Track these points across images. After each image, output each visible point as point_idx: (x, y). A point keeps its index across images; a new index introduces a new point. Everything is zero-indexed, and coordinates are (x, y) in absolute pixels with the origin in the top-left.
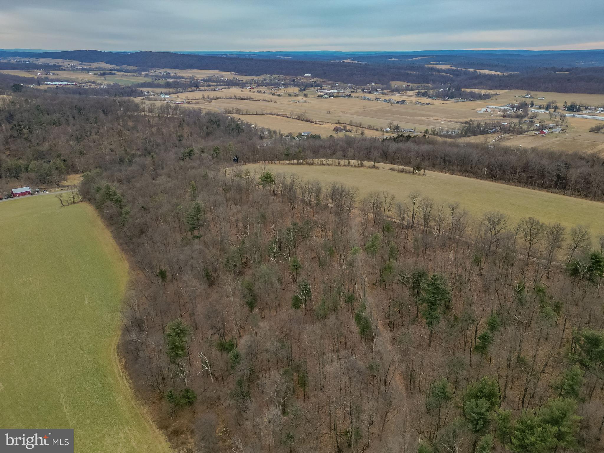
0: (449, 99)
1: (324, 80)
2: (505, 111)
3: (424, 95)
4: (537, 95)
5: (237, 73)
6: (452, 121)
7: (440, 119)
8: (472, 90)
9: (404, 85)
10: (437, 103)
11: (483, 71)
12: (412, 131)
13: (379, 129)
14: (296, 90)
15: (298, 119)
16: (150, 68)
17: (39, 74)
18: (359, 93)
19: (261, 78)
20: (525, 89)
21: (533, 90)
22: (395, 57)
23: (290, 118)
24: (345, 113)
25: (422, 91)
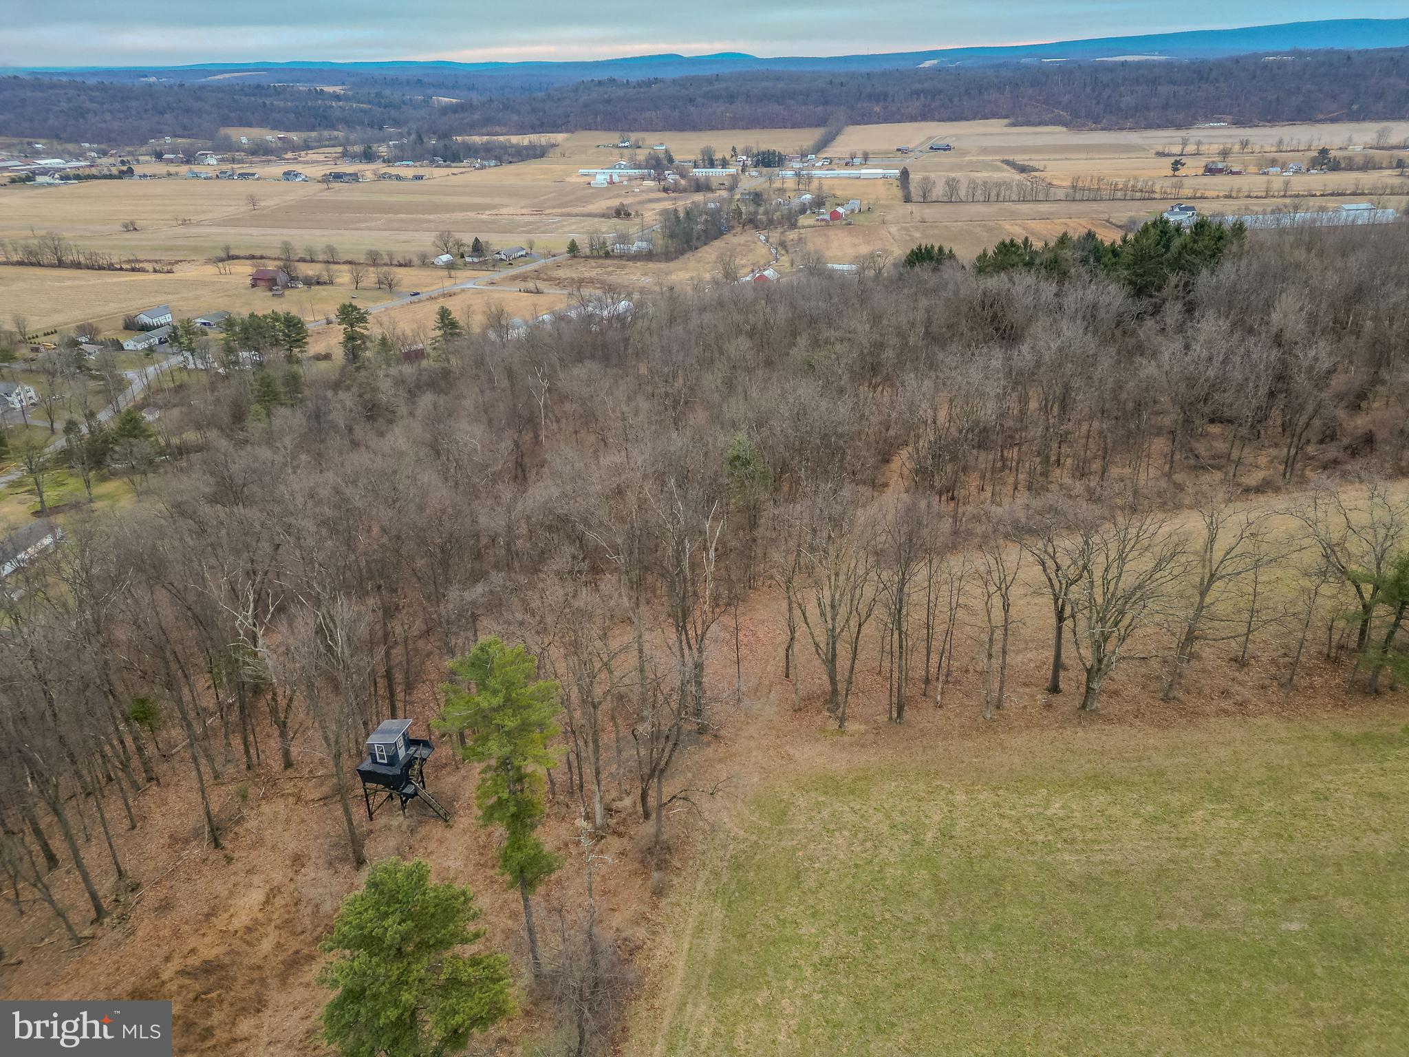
3: (368, 156)
4: (644, 140)
8: (485, 138)
9: (271, 136)
12: (523, 253)
13: (416, 260)
15: (35, 264)
18: (148, 165)
24: (198, 224)
25: (349, 148)
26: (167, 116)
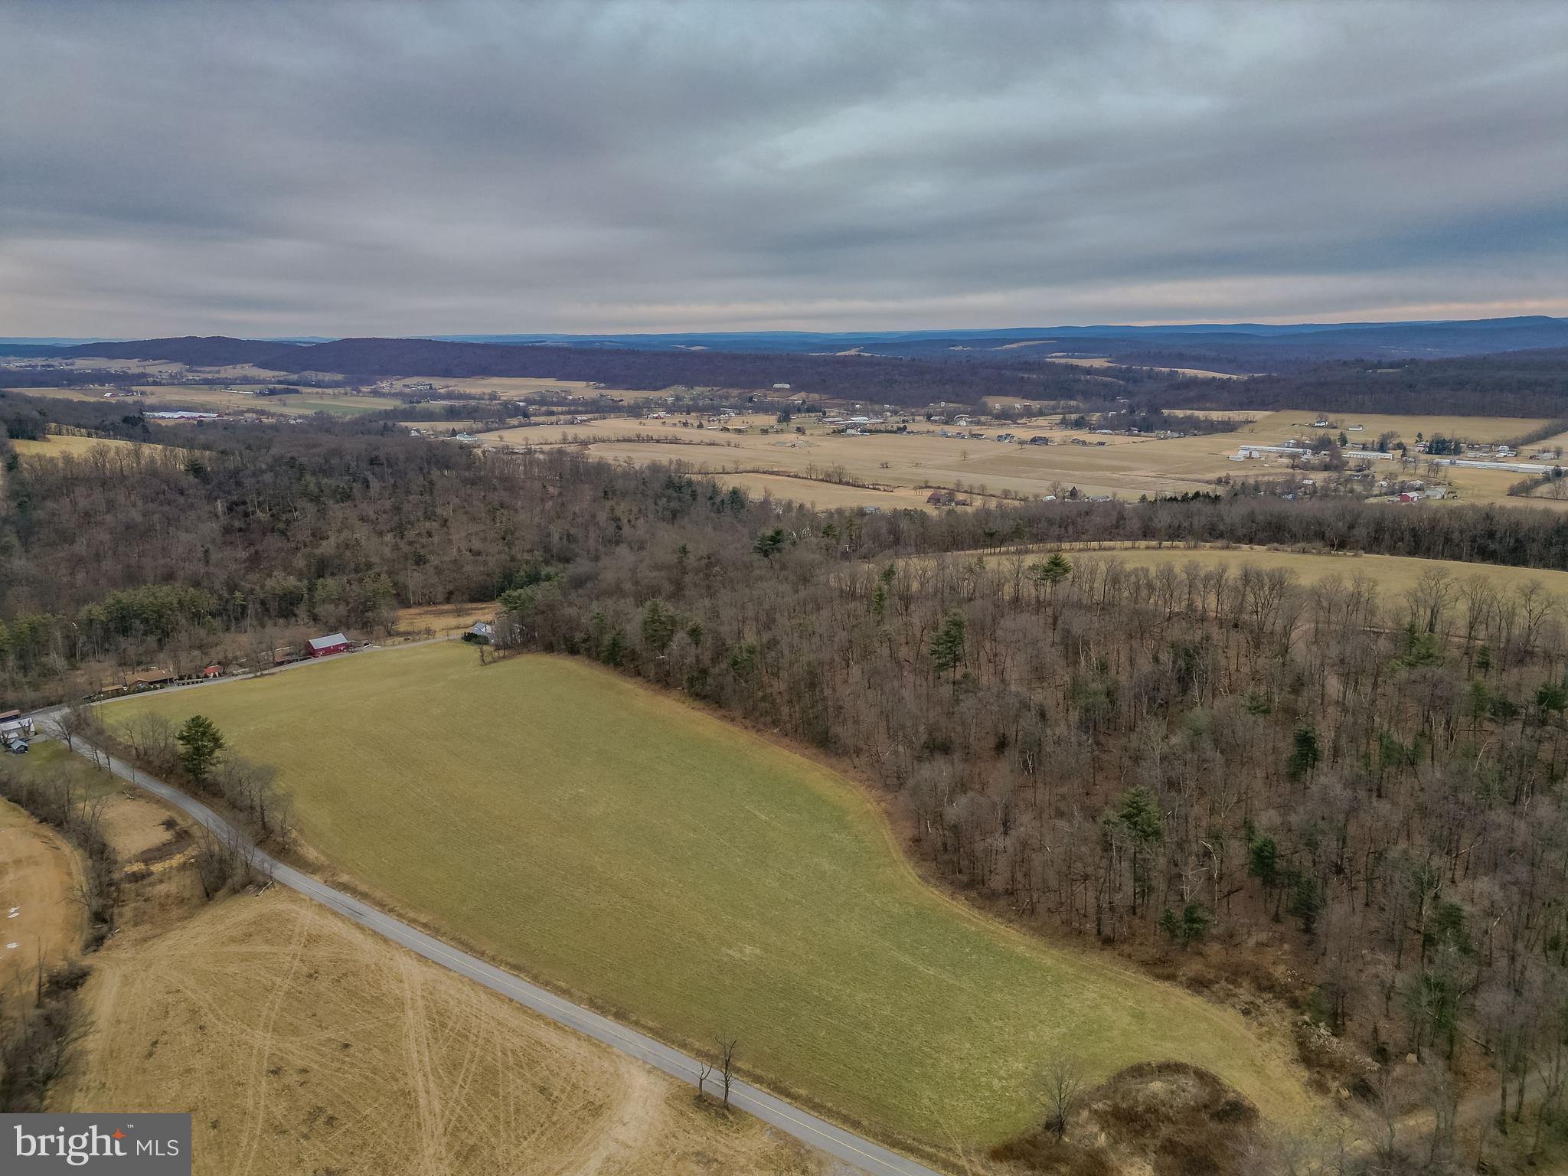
0: (1142, 433)
1: (824, 396)
2: (1293, 456)
3: (1079, 424)
4: (1342, 421)
5: (603, 385)
6: (1183, 480)
7: (1152, 474)
8: (1189, 412)
9: (1018, 404)
10: (1120, 441)
11: (1190, 372)
13: (1031, 498)
14: (770, 420)
15: (827, 481)
16: (377, 377)
17: (108, 394)
18: (920, 424)
19: (667, 395)
20: (1312, 410)
21: (1330, 411)
22: (964, 343)
23: (805, 478)
24: (925, 467)
25: (1068, 416)
26: (947, 387)
